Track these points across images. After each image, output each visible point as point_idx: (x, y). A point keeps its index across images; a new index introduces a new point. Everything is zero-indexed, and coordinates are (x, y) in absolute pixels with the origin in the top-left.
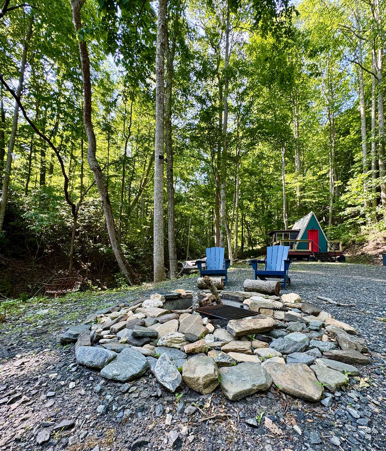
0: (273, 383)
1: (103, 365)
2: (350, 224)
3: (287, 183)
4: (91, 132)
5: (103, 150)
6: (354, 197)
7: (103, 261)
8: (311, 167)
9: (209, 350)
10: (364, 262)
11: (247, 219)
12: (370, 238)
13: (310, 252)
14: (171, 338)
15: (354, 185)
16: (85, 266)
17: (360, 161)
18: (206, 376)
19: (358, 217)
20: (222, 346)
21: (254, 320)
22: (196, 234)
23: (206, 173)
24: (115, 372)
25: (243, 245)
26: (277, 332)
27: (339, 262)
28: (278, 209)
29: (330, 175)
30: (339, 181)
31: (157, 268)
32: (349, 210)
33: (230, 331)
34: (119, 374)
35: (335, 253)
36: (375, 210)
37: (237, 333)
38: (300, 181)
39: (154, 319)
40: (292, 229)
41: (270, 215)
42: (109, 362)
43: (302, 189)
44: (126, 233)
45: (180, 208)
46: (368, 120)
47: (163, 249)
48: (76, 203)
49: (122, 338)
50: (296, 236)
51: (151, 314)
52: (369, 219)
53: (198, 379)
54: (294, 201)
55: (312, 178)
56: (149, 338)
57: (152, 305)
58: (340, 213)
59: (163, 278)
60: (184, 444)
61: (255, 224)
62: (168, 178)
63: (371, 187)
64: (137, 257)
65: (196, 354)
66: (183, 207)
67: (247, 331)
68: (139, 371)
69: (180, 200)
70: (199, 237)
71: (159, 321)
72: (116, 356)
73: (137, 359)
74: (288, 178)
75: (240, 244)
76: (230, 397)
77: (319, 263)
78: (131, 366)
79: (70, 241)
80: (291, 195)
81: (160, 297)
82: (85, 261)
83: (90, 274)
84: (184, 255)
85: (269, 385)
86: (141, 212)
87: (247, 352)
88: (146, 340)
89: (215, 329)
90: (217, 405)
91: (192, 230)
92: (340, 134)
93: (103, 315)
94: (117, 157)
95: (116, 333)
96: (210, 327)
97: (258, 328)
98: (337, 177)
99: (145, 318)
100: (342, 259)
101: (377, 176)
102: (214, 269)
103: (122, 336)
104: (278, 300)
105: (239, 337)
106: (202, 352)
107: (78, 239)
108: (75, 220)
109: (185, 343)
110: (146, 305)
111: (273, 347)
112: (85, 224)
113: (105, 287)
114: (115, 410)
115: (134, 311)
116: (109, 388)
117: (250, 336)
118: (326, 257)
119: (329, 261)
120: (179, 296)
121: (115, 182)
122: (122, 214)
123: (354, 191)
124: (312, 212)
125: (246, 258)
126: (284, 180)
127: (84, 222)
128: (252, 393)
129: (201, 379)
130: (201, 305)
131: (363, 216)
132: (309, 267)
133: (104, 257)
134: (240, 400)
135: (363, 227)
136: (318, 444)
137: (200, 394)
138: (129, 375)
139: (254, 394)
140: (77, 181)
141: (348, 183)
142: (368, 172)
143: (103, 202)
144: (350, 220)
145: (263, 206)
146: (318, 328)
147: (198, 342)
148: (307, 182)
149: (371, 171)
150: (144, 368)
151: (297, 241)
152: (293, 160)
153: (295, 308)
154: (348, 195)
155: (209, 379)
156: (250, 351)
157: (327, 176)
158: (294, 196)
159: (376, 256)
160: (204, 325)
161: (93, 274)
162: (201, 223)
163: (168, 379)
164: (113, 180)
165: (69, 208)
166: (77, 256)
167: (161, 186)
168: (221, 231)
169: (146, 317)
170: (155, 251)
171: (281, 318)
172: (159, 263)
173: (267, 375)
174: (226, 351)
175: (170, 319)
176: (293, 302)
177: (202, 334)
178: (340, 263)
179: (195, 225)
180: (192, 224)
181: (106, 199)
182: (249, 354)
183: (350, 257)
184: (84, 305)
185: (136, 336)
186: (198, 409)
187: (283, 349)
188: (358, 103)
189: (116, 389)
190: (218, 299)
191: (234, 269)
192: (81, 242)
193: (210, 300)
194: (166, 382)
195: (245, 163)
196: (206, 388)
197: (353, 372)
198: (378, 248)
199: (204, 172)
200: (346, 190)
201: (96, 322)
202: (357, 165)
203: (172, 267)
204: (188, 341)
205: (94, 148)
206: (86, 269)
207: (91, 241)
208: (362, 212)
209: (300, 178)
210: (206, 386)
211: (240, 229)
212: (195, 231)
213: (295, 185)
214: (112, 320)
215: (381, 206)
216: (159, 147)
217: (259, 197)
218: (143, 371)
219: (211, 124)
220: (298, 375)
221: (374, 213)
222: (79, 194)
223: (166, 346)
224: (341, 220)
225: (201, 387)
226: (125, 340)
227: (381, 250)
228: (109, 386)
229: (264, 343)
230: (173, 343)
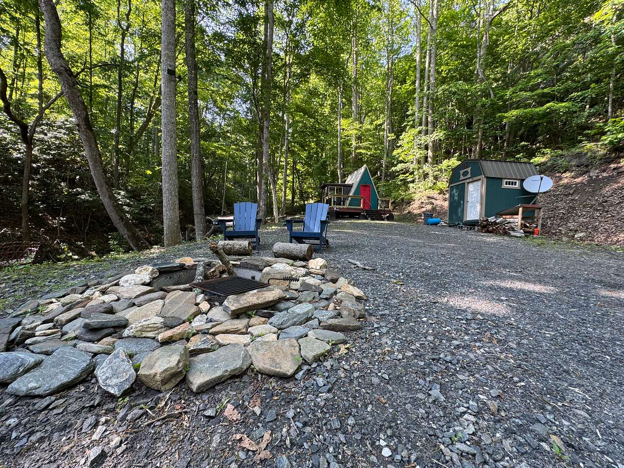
0: (252, 364)
1: (14, 378)
2: (401, 180)
3: (343, 129)
4: (49, 7)
5: (82, 41)
6: (406, 153)
7: (88, 215)
8: (369, 114)
9: (194, 335)
10: (409, 221)
11: (299, 167)
12: (416, 197)
13: (361, 209)
14: (142, 326)
15: (406, 140)
16: (55, 222)
17: (413, 115)
18: (166, 370)
19: (408, 174)
20: (211, 328)
21: (259, 293)
22: (235, 182)
23: (249, 102)
24: (32, 385)
25: (293, 198)
26: (282, 306)
27: (388, 220)
28: (334, 158)
29: (385, 126)
30: (393, 134)
31: (169, 227)
32: (400, 167)
33: (226, 309)
34: (38, 386)
35: (384, 211)
36: (422, 168)
37: (233, 311)
38: (356, 129)
39: (130, 301)
40: (346, 183)
41: (324, 165)
42: (27, 371)
43: (359, 138)
44: (126, 175)
45: (213, 146)
46: (422, 71)
47: (177, 202)
48: (31, 121)
49: (70, 332)
50: (349, 191)
51: (126, 295)
52: (417, 177)
53: (155, 375)
54: (350, 150)
55: (369, 127)
56: (112, 329)
57: (133, 282)
58: (393, 168)
59: (178, 240)
60: (108, 458)
61: (308, 173)
62: (190, 103)
63: (421, 144)
64: (146, 210)
65: (174, 341)
66: (216, 144)
67: (246, 307)
68: (73, 377)
69: (213, 135)
70: (240, 186)
71: (136, 304)
72: (42, 361)
73: (74, 362)
74: (344, 122)
75: (290, 197)
76: (194, 390)
77: (369, 221)
78: (62, 372)
79: (21, 182)
80: (347, 143)
81: (150, 270)
82: (55, 214)
83: (64, 234)
84: (219, 209)
85: (245, 367)
86: (154, 145)
87: (239, 332)
88: (106, 331)
89: (211, 307)
90: (175, 401)
91: (230, 176)
92: (399, 82)
93: (54, 300)
94: (108, 56)
95: (62, 326)
96: (205, 306)
97: (260, 302)
98: (393, 129)
99: (116, 301)
100: (391, 218)
101: (427, 133)
102: (243, 230)
103: (70, 330)
104: (304, 267)
105: (237, 315)
106: (182, 339)
107: (38, 180)
108: (29, 149)
109: (163, 329)
110: (123, 282)
111: (271, 323)
112: (51, 157)
113: (94, 253)
114: (15, 438)
115: (104, 292)
116: (18, 408)
117: (250, 313)
118: (376, 215)
119: (378, 220)
120: (182, 267)
121: (107, 95)
122: (120, 146)
123: (406, 146)
124: (365, 165)
125: (296, 215)
126: (340, 126)
127: (49, 154)
128: (223, 380)
129: (158, 375)
130: (206, 277)
131: (412, 173)
132: (357, 226)
133: (89, 209)
134: (207, 390)
135: (411, 185)
136: (271, 422)
137: (159, 391)
138: (56, 384)
139: (227, 380)
140: (32, 83)
141: (401, 137)
142: (419, 128)
143: (78, 125)
144: (401, 177)
145: (317, 153)
146: (328, 296)
147: (179, 327)
148: (363, 131)
149: (421, 127)
150: (83, 372)
151: (349, 196)
152: (350, 103)
153: (318, 274)
154: (400, 150)
155: (168, 373)
156: (244, 330)
157: (383, 127)
158: (349, 146)
159: (420, 215)
160: (197, 304)
161: (70, 233)
162: (242, 167)
163: (115, 381)
164: (103, 92)
165: (16, 129)
166: (38, 206)
167: (172, 113)
168: (263, 181)
169: (119, 299)
170: (165, 204)
171: (296, 288)
172: (171, 220)
173: (247, 356)
174: (214, 334)
175: (152, 300)
176: (318, 268)
177: (191, 316)
178: (389, 222)
179: (235, 170)
180: (229, 169)
181: (85, 121)
182: (243, 333)
183: (398, 215)
184: (30, 285)
185: (90, 327)
186: (147, 411)
187: (281, 324)
188: (415, 51)
189: (31, 408)
190: (229, 270)
191: (276, 227)
192: (43, 184)
193: (217, 272)
194: (109, 386)
195: (298, 98)
196: (165, 384)
197: (338, 341)
198: (423, 207)
199: (247, 101)
200: (398, 145)
201: (36, 311)
202: (410, 118)
203: (198, 226)
204: (168, 326)
205: (58, 34)
206: (57, 227)
207: (62, 184)
208: (411, 170)
209: (357, 125)
210: (165, 381)
211: (290, 178)
212: (234, 177)
213: (351, 132)
214: (63, 306)
215: (427, 165)
216: (168, 57)
217: (313, 142)
218: (80, 376)
219: (252, 37)
220: (281, 352)
221: (421, 171)
222: (36, 106)
223: (135, 337)
224: (394, 175)
225: (159, 384)
226: (73, 335)
227: (424, 209)
228: (18, 405)
229: (263, 319)
230: (145, 331)
